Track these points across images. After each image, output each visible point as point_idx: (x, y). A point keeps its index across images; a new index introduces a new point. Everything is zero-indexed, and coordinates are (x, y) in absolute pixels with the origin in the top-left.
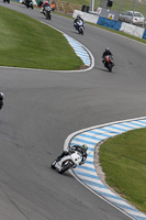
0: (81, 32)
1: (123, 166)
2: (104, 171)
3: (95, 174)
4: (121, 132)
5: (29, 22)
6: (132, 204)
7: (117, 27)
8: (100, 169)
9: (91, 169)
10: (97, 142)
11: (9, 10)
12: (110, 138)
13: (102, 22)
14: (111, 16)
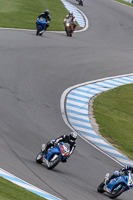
1: (115, 118)
2: (97, 122)
3: (89, 125)
4: (113, 87)
6: (124, 153)
8: (94, 120)
9: (86, 121)
10: (91, 96)
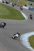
0: (22, 10)
2: (30, 43)
3: (28, 44)
5: (12, 9)
7: (33, 10)
9: (27, 43)
10: (28, 37)
11: (8, 6)
12: (31, 36)
13: (30, 9)
14: (32, 7)
